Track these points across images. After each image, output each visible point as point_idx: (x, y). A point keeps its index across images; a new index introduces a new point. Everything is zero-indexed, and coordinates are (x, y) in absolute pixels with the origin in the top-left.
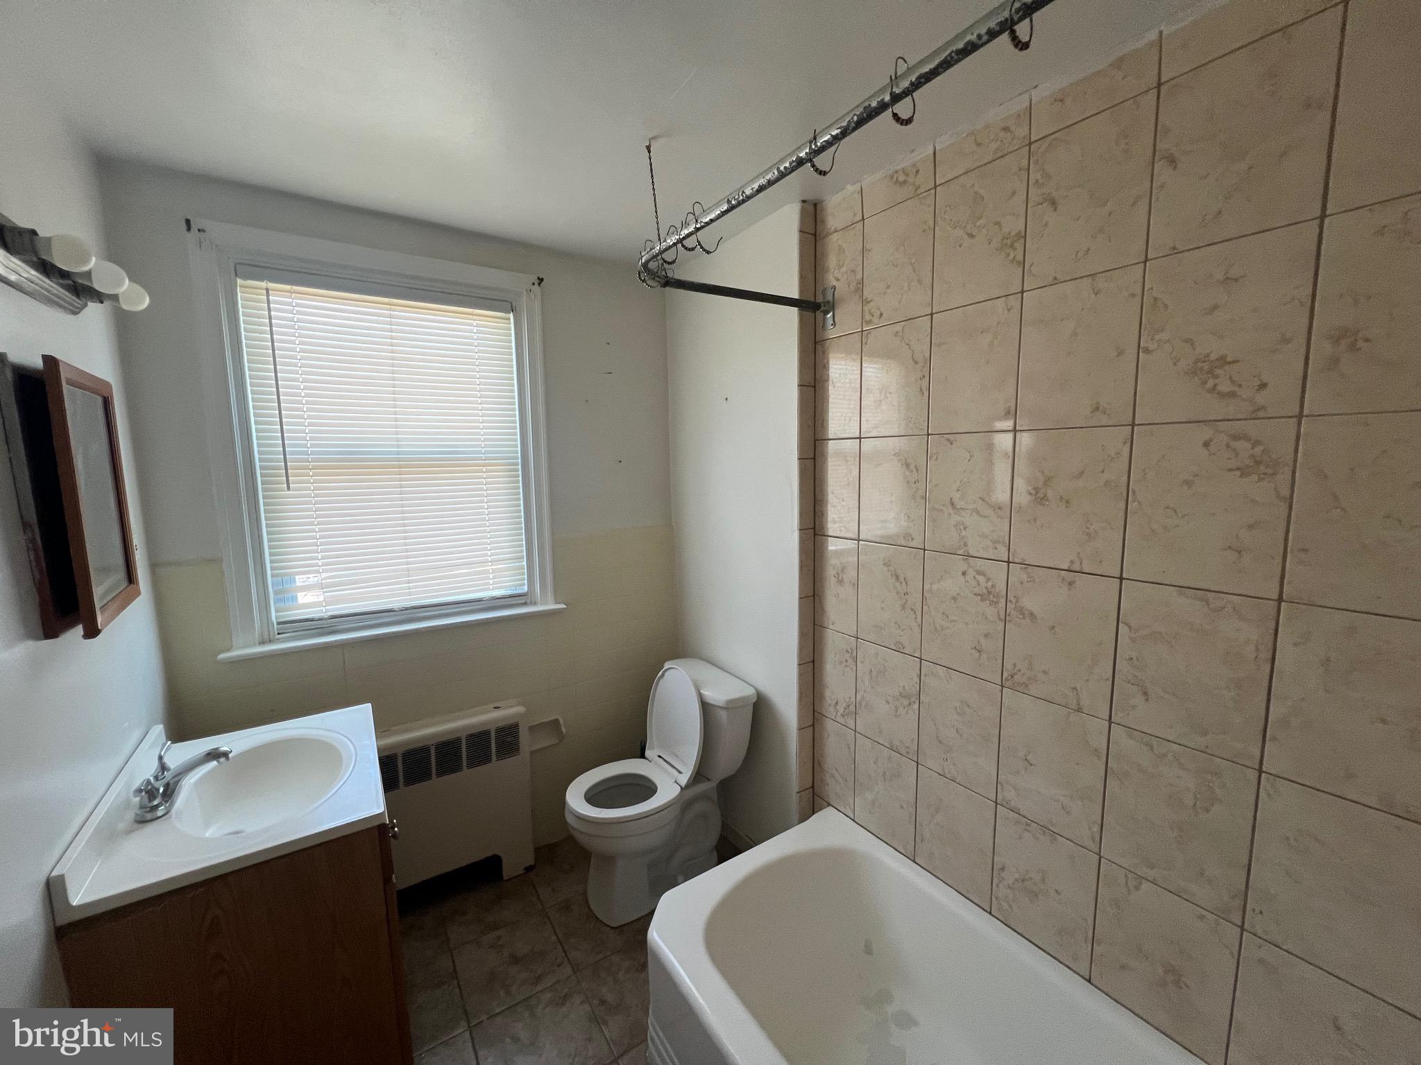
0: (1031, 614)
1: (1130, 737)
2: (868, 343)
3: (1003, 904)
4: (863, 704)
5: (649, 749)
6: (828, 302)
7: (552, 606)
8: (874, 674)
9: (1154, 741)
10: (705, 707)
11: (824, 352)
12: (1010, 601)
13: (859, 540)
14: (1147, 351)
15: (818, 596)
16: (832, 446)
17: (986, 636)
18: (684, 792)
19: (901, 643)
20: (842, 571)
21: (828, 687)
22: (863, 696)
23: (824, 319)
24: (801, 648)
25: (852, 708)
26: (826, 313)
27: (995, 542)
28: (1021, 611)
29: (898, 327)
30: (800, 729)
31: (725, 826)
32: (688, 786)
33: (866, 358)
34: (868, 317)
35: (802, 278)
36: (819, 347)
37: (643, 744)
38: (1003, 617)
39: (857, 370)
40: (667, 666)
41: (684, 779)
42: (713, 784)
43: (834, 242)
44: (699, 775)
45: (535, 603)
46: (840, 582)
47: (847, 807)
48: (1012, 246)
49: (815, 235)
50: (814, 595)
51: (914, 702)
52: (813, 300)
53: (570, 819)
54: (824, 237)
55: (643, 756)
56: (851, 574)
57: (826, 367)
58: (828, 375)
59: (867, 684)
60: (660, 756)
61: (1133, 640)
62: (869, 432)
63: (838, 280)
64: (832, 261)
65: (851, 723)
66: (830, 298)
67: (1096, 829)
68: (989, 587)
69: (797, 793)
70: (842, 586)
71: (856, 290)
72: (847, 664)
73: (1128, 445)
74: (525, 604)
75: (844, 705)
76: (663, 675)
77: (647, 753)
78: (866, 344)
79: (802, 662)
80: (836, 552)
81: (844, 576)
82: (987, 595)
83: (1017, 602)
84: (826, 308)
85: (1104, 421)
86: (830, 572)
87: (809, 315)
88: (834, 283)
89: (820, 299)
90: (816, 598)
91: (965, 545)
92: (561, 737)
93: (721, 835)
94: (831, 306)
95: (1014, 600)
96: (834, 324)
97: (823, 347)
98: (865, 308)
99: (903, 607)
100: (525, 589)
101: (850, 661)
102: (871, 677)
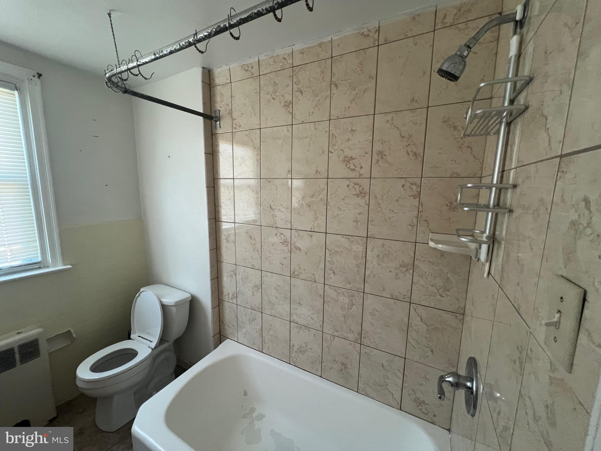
0: (299, 248)
1: (330, 288)
2: (235, 138)
3: (294, 359)
4: (240, 292)
5: (132, 334)
6: (217, 117)
7: (61, 267)
8: (244, 279)
9: (337, 289)
10: (164, 307)
11: (216, 139)
12: (292, 244)
13: (235, 223)
14: (331, 152)
15: (218, 248)
16: (222, 182)
17: (284, 258)
18: (153, 351)
19: (254, 265)
20: (229, 237)
21: (224, 288)
22: (239, 289)
23: (216, 124)
24: (211, 272)
25: (235, 295)
26: (216, 121)
27: (286, 222)
28: (296, 247)
29: (247, 132)
30: (212, 308)
31: (178, 360)
32: (156, 347)
33: (235, 144)
34: (235, 126)
35: (204, 104)
36: (214, 137)
37: (129, 332)
38: (290, 250)
39: (231, 149)
40: (142, 290)
41: (153, 345)
42: (171, 342)
43: (219, 90)
44: (162, 340)
45: (48, 267)
46: (228, 241)
47: (235, 337)
48: (288, 106)
49: (210, 85)
50: (216, 248)
51: (260, 288)
52: (210, 115)
53: (79, 384)
54: (214, 87)
55: (129, 338)
56: (232, 238)
57: (217, 146)
58: (219, 150)
59: (241, 284)
60: (139, 336)
61: (330, 255)
62: (238, 176)
63: (221, 107)
64: (218, 98)
65: (235, 301)
66: (218, 115)
67: (321, 323)
68: (285, 239)
69: (213, 337)
70: (228, 243)
71: (229, 114)
72: (232, 276)
73: (327, 185)
74: (40, 268)
75: (232, 294)
76: (139, 295)
77: (132, 336)
78: (234, 138)
79: (212, 279)
80: (225, 229)
81: (230, 239)
82: (285, 242)
83: (294, 244)
84: (216, 119)
85: (320, 177)
86: (223, 237)
87: (209, 121)
88: (219, 108)
89: (213, 115)
90: (218, 249)
91: (276, 223)
92: (73, 340)
93: (177, 365)
94: (218, 119)
95: (293, 244)
96: (220, 127)
97: (216, 137)
98: (233, 122)
99: (254, 250)
100: (39, 259)
101: (234, 275)
102: (242, 280)
